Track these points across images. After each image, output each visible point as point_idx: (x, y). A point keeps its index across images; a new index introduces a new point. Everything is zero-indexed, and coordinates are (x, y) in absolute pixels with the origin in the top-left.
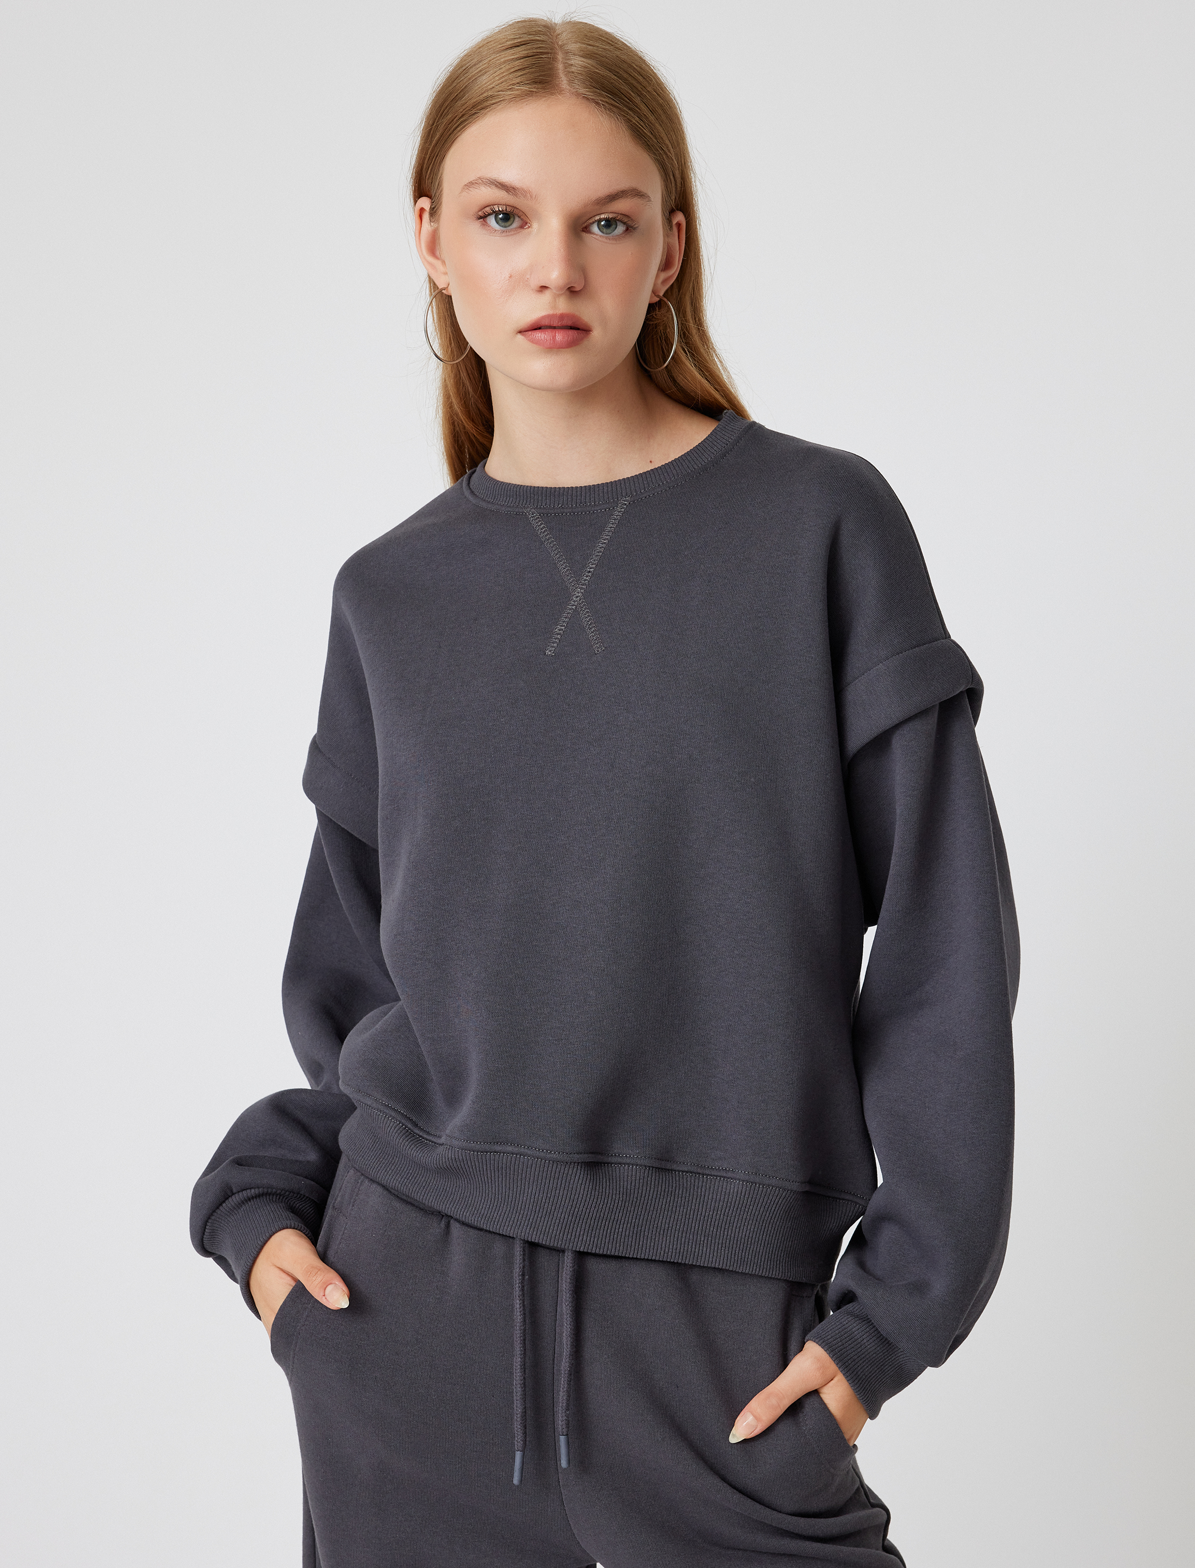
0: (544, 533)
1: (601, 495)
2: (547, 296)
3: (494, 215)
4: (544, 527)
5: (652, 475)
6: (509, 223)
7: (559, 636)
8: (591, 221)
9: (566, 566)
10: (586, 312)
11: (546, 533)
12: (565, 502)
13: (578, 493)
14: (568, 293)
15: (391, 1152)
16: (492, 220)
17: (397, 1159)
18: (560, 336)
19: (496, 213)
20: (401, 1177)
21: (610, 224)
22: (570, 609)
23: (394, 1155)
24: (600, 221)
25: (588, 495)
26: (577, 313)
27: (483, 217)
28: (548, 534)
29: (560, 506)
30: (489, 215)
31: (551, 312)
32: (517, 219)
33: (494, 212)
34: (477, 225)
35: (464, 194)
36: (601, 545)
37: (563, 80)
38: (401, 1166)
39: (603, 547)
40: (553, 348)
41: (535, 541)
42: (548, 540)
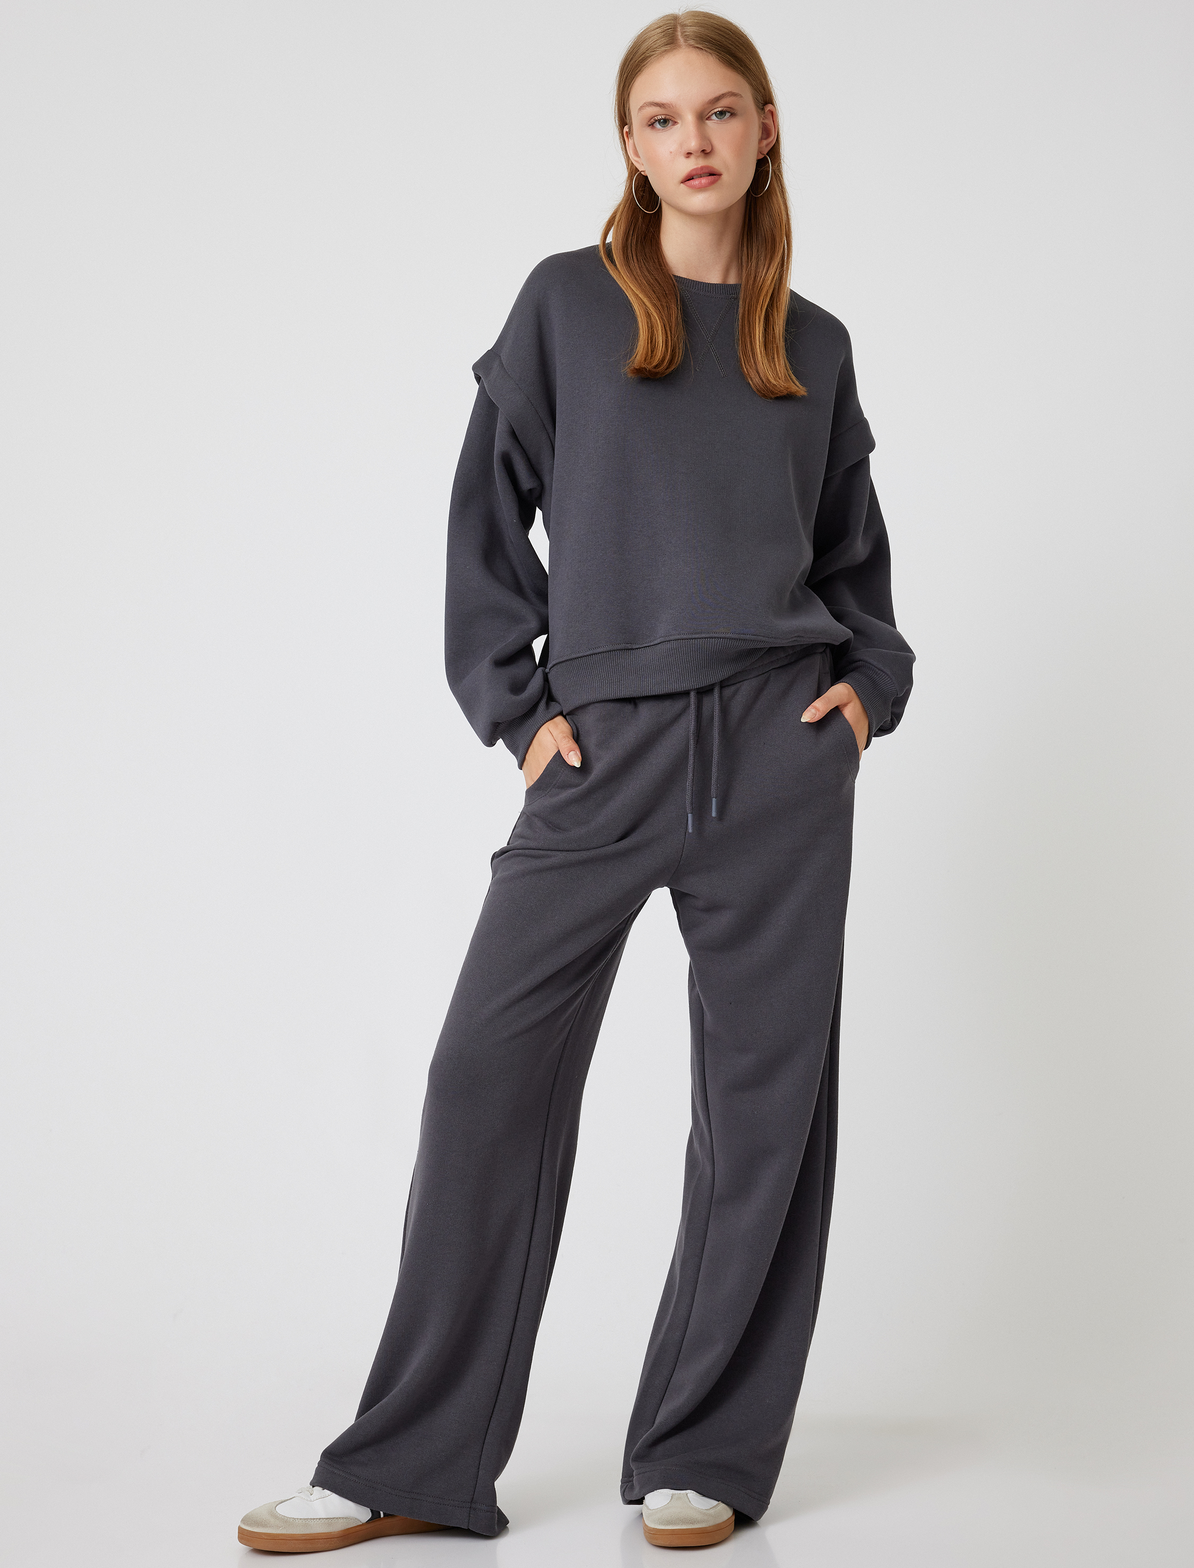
2: (692, 158)
3: (657, 122)
6: (667, 124)
8: (710, 114)
10: (715, 163)
14: (703, 154)
16: (658, 125)
18: (704, 181)
19: (659, 121)
21: (722, 113)
24: (715, 113)
26: (710, 165)
27: (652, 125)
30: (654, 123)
31: (695, 167)
32: (670, 121)
33: (656, 121)
34: (648, 130)
35: (639, 114)
37: (681, 40)
40: (701, 189)
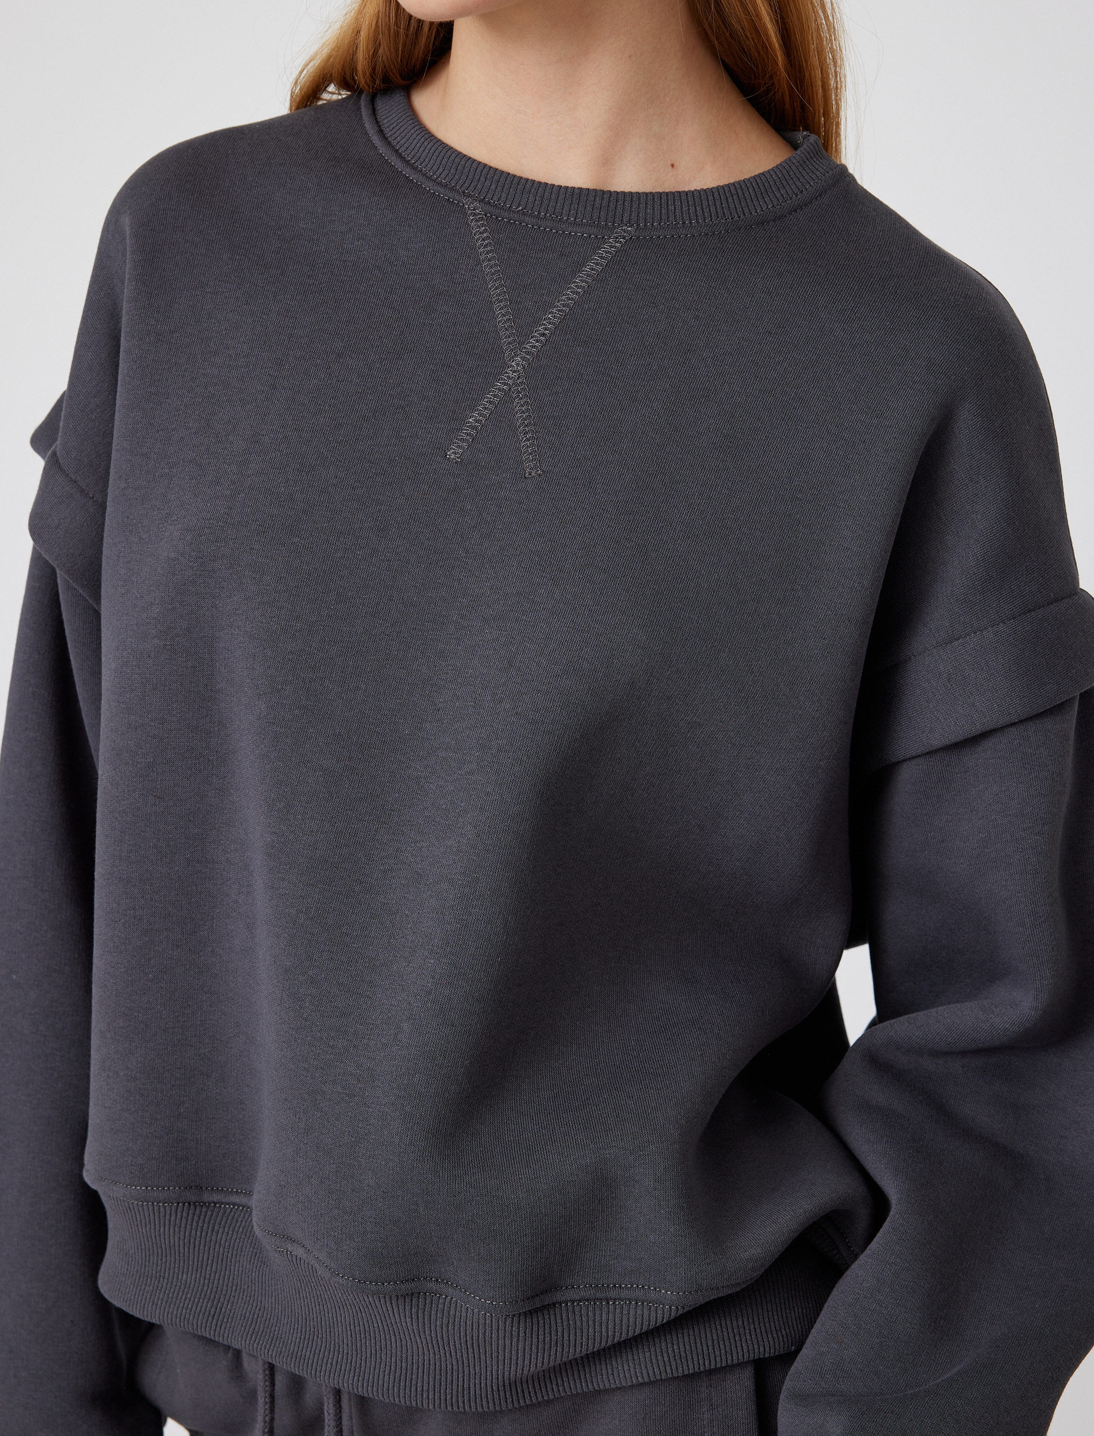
0: (486, 246)
1: (588, 208)
4: (487, 238)
5: (678, 203)
7: (474, 432)
9: (507, 313)
11: (489, 248)
12: (530, 205)
13: (553, 196)
15: (154, 1272)
17: (166, 1281)
20: (176, 1308)
22: (499, 390)
23: (160, 1275)
25: (568, 203)
28: (491, 251)
29: (520, 208)
36: (570, 294)
38: (172, 1290)
39: (572, 299)
41: (469, 257)
42: (489, 260)
